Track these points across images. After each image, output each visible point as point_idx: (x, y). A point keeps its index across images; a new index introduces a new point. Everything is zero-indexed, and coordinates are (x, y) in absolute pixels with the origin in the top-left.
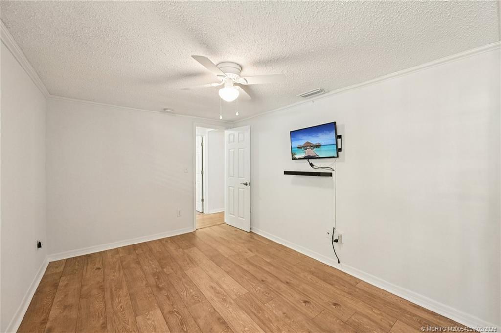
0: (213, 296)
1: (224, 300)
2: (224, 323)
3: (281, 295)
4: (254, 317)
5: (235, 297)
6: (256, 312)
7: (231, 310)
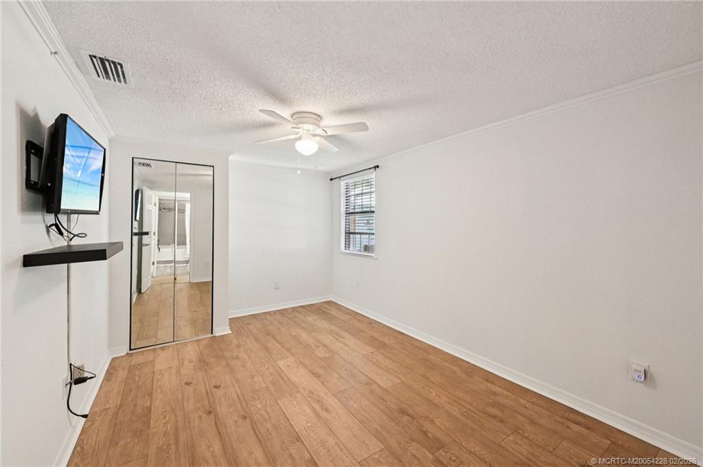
0: (325, 397)
1: (311, 392)
2: (314, 374)
3: (238, 396)
4: (285, 377)
5: (298, 395)
6: (281, 380)
7: (306, 384)
